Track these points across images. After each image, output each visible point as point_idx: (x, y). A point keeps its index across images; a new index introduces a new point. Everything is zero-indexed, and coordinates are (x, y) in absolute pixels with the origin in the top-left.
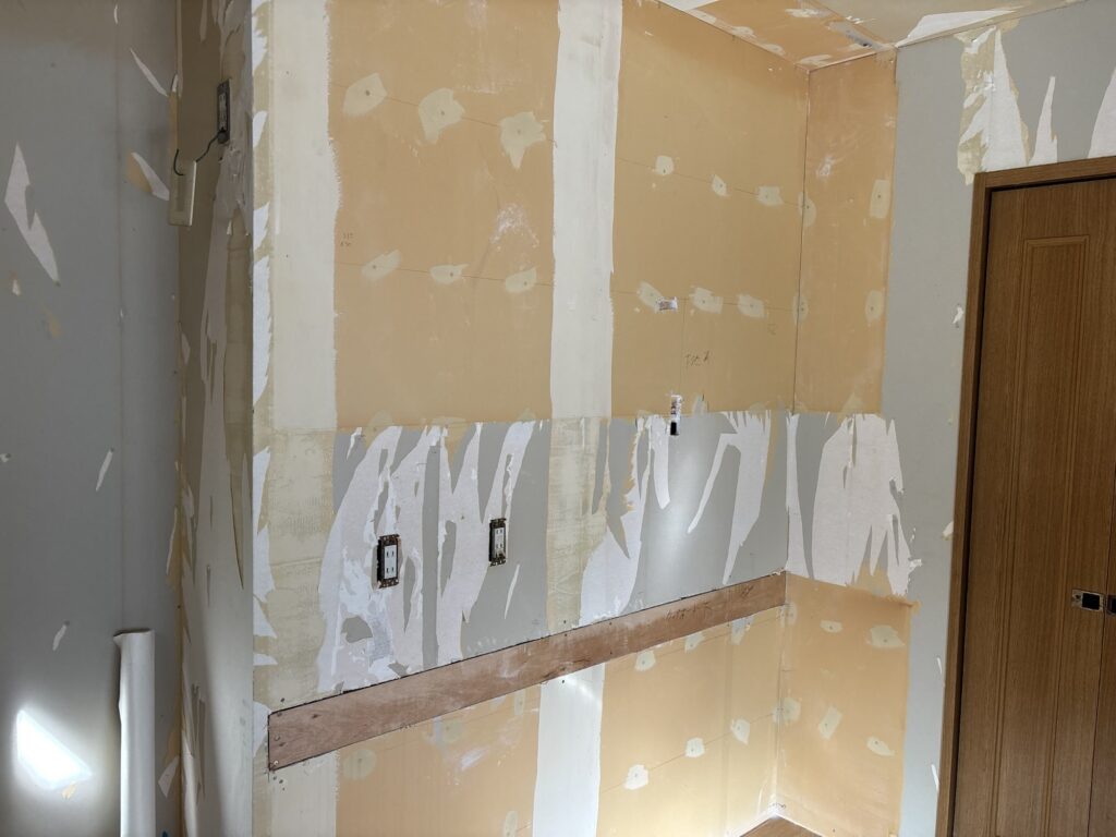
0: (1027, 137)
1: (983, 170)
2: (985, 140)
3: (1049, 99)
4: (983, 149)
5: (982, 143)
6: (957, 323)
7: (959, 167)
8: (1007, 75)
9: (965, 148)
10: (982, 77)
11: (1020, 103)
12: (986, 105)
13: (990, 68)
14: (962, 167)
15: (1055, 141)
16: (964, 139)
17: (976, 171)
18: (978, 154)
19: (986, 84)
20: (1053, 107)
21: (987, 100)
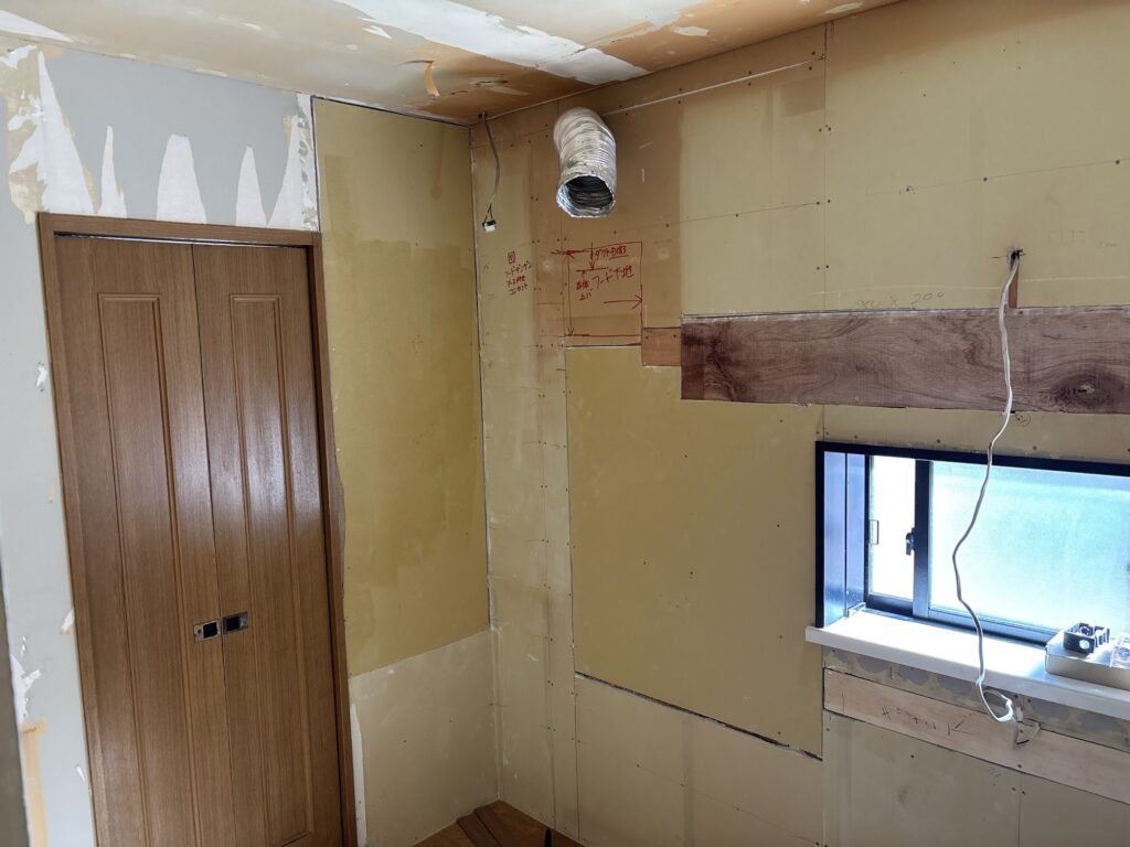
0: (91, 184)
1: (45, 210)
2: (42, 176)
3: (109, 149)
4: (41, 186)
5: (39, 178)
6: (41, 385)
7: (13, 199)
8: (57, 106)
9: (17, 178)
10: (27, 99)
11: (78, 142)
12: (36, 134)
13: (37, 93)
14: (18, 202)
15: (122, 195)
16: (16, 166)
17: (37, 209)
18: (35, 190)
19: (33, 110)
20: (115, 158)
21: (38, 129)
